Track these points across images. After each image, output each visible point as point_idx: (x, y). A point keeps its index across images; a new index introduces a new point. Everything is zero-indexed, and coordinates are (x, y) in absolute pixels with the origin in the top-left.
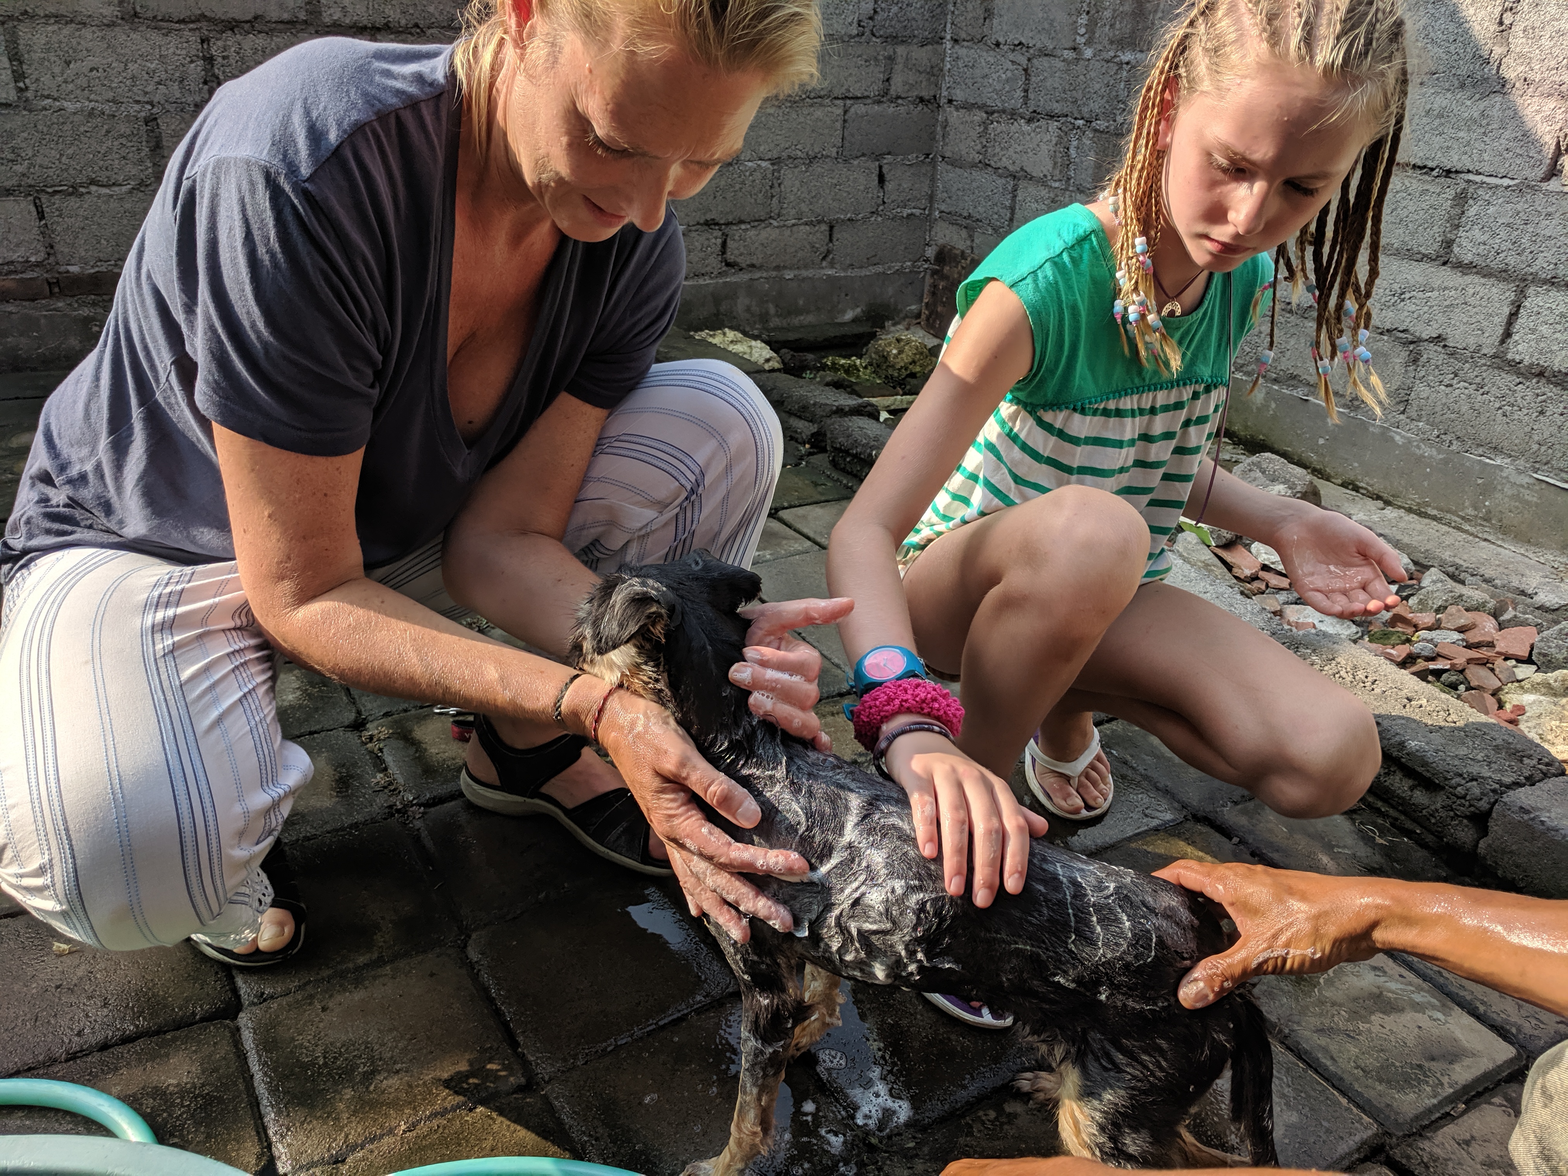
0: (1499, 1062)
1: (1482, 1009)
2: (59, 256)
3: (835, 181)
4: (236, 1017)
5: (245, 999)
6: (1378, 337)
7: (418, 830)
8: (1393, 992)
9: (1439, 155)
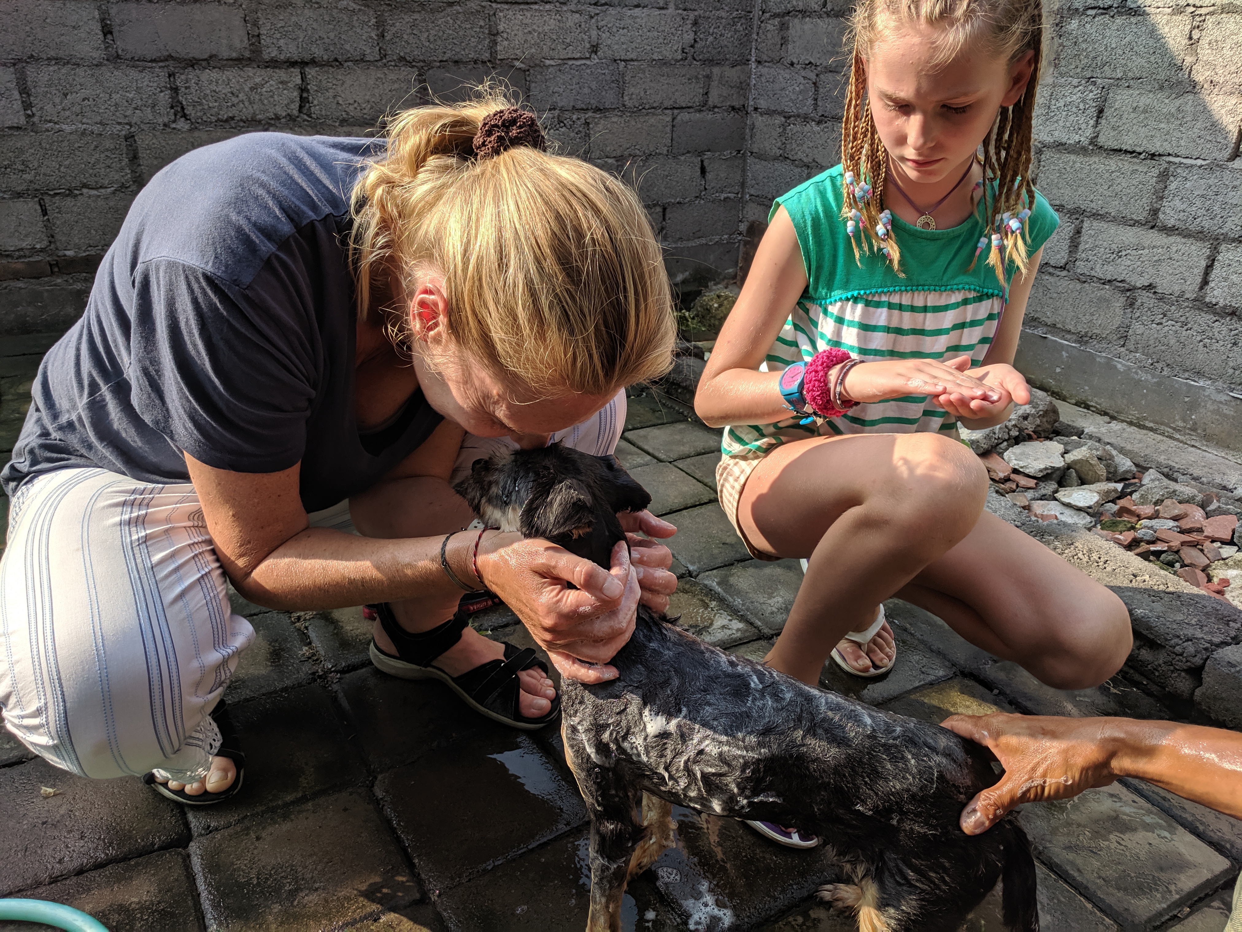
0: (1217, 873)
1: (1201, 828)
2: (58, 244)
3: (666, 173)
4: (187, 846)
5: (195, 831)
6: (1102, 286)
7: (336, 692)
8: (1128, 815)
9: (1145, 142)
